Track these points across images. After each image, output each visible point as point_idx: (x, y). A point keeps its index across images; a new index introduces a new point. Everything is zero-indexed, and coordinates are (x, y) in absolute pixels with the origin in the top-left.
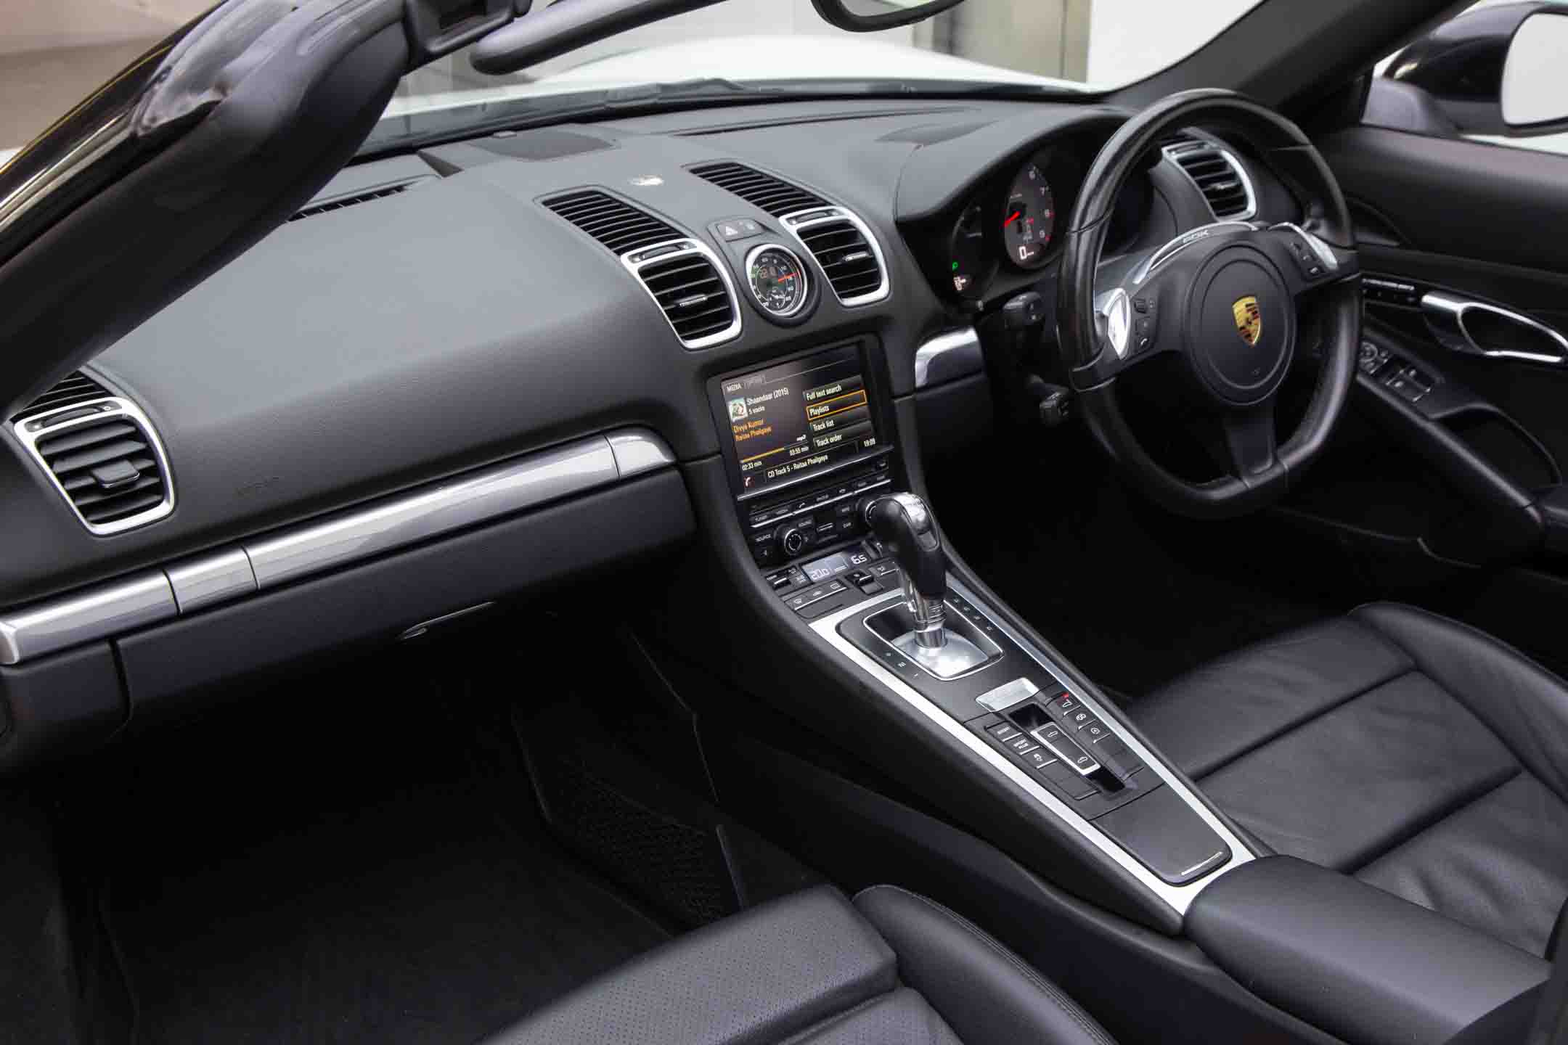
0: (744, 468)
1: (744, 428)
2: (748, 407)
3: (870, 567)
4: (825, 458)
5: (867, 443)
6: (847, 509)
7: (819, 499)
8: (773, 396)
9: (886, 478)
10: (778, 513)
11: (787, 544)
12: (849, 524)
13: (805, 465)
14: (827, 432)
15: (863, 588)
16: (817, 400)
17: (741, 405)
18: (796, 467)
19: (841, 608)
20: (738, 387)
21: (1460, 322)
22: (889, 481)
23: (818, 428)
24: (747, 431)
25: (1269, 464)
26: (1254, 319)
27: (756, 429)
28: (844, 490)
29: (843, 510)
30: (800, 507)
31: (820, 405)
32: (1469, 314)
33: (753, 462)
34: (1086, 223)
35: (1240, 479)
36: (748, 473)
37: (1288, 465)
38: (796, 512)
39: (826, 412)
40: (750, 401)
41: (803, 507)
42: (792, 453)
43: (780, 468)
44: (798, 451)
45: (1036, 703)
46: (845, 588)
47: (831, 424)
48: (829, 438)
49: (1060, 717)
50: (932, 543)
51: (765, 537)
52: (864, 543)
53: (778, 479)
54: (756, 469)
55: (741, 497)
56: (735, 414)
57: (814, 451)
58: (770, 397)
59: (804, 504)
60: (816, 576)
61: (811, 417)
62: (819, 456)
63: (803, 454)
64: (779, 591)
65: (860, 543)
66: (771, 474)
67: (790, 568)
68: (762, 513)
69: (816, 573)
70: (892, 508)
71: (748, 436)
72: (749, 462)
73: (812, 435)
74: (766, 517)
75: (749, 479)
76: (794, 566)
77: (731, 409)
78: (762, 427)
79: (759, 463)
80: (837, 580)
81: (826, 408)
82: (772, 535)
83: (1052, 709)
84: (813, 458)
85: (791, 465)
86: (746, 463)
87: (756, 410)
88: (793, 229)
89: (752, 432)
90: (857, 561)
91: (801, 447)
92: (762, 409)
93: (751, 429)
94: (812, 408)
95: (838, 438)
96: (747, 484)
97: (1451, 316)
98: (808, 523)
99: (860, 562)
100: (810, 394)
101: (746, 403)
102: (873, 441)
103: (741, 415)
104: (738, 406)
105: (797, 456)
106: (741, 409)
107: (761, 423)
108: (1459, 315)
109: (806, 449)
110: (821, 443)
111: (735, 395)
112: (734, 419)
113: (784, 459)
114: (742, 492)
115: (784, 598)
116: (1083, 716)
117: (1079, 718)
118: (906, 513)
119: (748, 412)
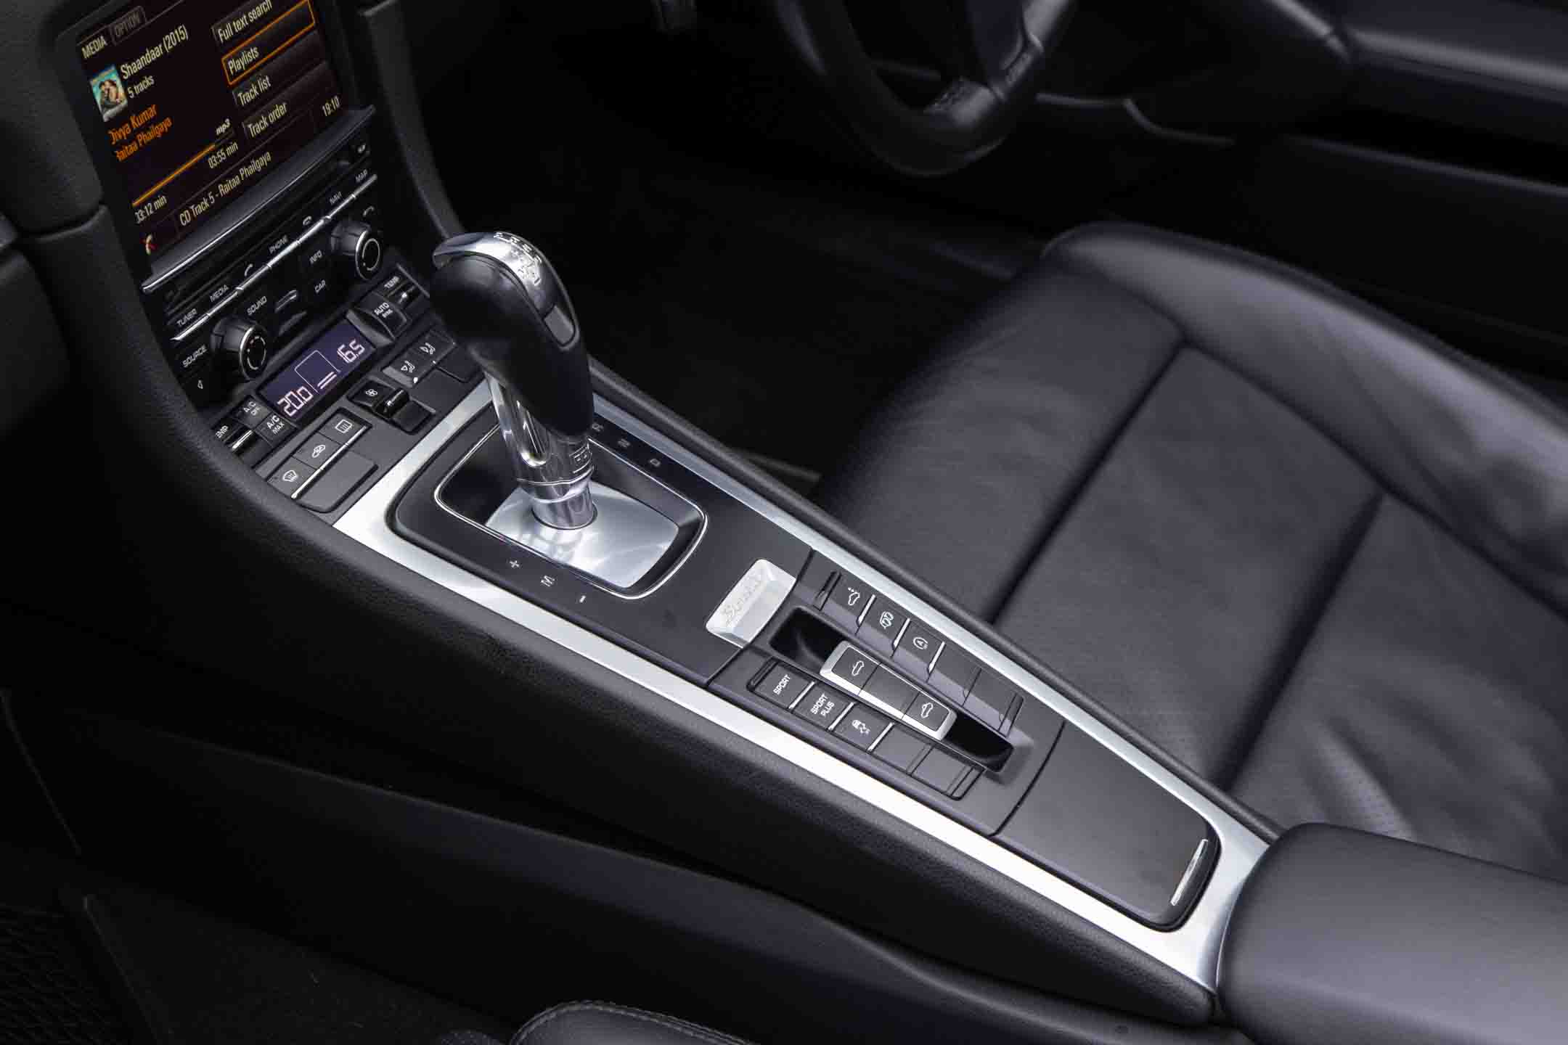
0: (140, 217)
1: (124, 131)
2: (126, 84)
3: (384, 368)
4: (266, 158)
5: (327, 109)
6: (319, 254)
7: (272, 249)
8: (163, 48)
10: (213, 298)
11: (245, 361)
12: (323, 283)
13: (235, 182)
14: (263, 102)
15: (395, 418)
16: (238, 38)
17: (113, 84)
18: (224, 189)
19: (376, 475)
20: (101, 43)
22: (374, 178)
23: (246, 97)
24: (132, 138)
25: (1019, 46)
27: (145, 128)
28: (310, 218)
29: (313, 259)
30: (246, 274)
31: (242, 50)
33: (153, 199)
35: (986, 85)
36: (147, 224)
37: (1039, 38)
38: (241, 288)
39: (255, 61)
40: (130, 69)
41: (251, 272)
42: (213, 163)
43: (197, 202)
44: (221, 155)
45: (804, 608)
46: (365, 428)
47: (265, 84)
48: (266, 116)
49: (854, 628)
50: (564, 328)
51: (197, 354)
52: (351, 316)
53: (201, 223)
54: (159, 213)
55: (150, 285)
56: (107, 106)
57: (249, 148)
58: (154, 54)
59: (251, 266)
60: (291, 409)
61: (232, 78)
62: (256, 157)
63: (232, 159)
64: (247, 461)
66: (185, 218)
67: (244, 402)
68: (185, 305)
69: (289, 402)
70: (476, 272)
71: (133, 148)
72: (145, 203)
73: (242, 114)
74: (194, 312)
75: (149, 238)
76: (248, 398)
77: (98, 98)
78: (155, 121)
79: (161, 201)
80: (342, 411)
81: (254, 53)
82: (208, 347)
83: (835, 614)
84: (247, 164)
85: (216, 191)
86: (141, 206)
87: (141, 87)
89: (142, 137)
90: (350, 356)
91: (225, 146)
92: (149, 81)
93: (140, 130)
94: (230, 59)
95: (281, 110)
96: (148, 250)
98: (263, 301)
99: (355, 357)
100: (224, 28)
101: (121, 75)
102: (336, 102)
103: (116, 104)
104: (107, 83)
105: (223, 166)
106: (113, 90)
107: (152, 112)
109: (233, 148)
110: (256, 129)
111: (99, 63)
112: (107, 115)
113: (201, 179)
114: (148, 274)
115: (264, 471)
116: (889, 616)
117: (883, 622)
118: (511, 276)
119: (127, 95)
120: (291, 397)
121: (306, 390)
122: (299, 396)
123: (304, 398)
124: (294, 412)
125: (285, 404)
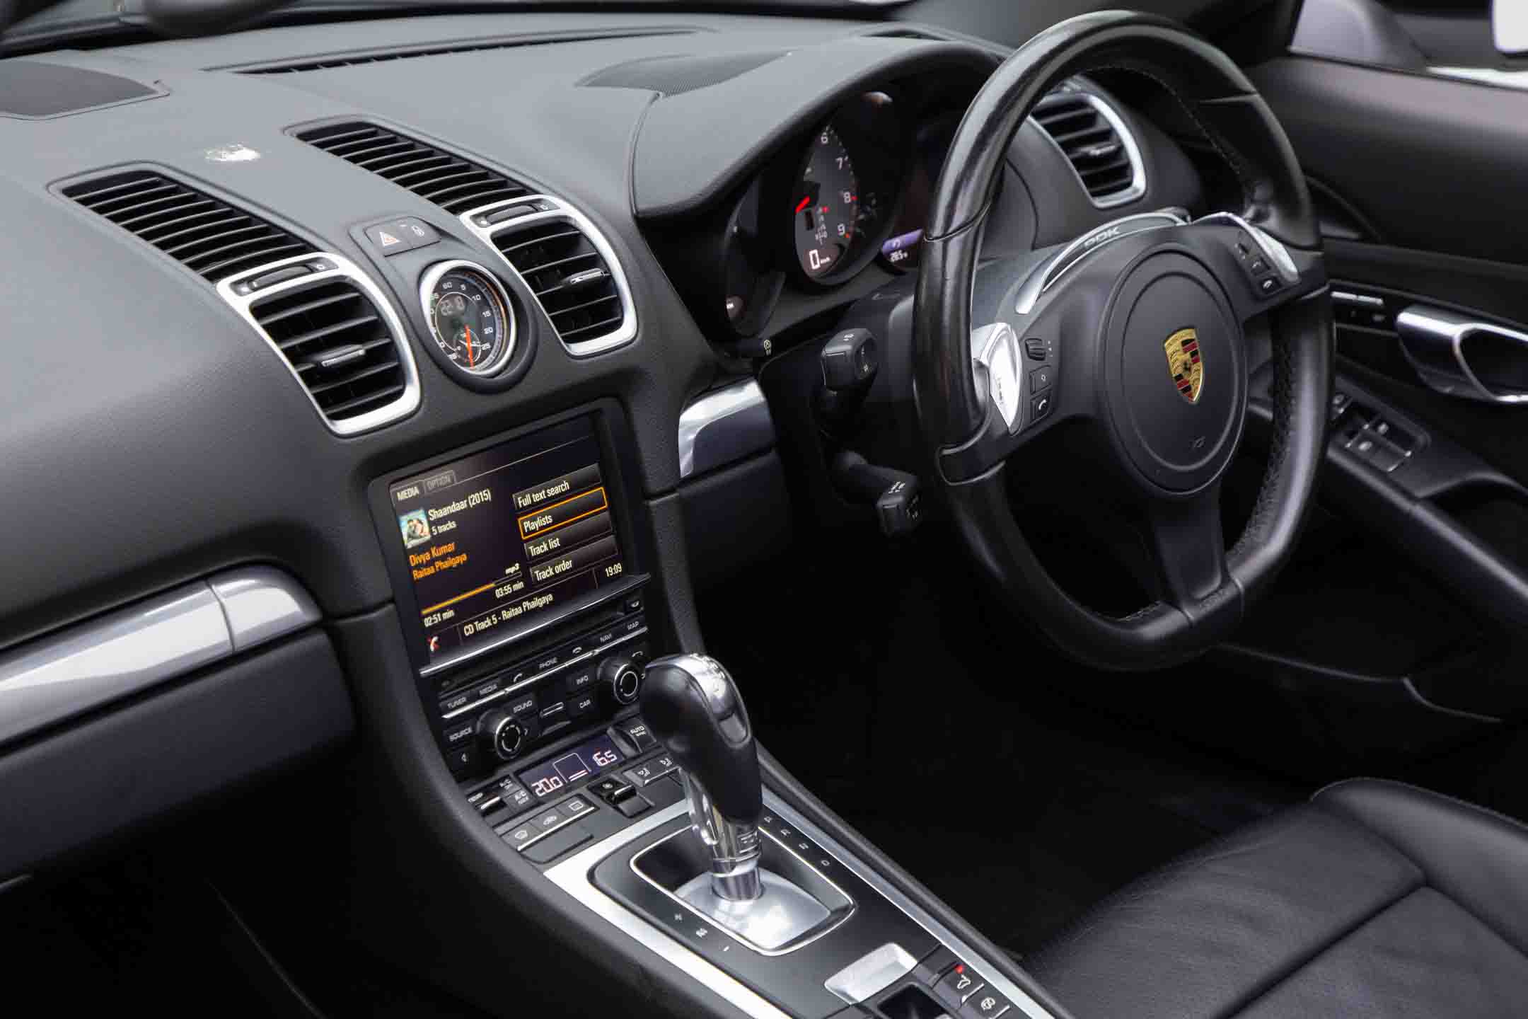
0: (428, 622)
1: (426, 557)
2: (431, 524)
3: (625, 771)
4: (550, 598)
5: (610, 571)
6: (585, 678)
7: (542, 666)
8: (468, 503)
9: (640, 626)
10: (482, 692)
11: (499, 741)
12: (588, 702)
13: (518, 611)
14: (551, 556)
15: (621, 806)
16: (535, 507)
17: (420, 522)
18: (506, 615)
19: (591, 842)
20: (414, 491)
21: (1457, 351)
22: (645, 629)
23: (536, 551)
24: (431, 563)
25: (1217, 582)
26: (1195, 361)
27: (443, 558)
28: (580, 648)
29: (580, 681)
30: (515, 680)
31: (538, 515)
32: (1470, 340)
33: (442, 611)
34: (955, 225)
35: (1180, 609)
36: (434, 629)
37: (1243, 583)
38: (509, 690)
39: (548, 526)
40: (435, 514)
41: (519, 680)
42: (499, 593)
43: (481, 620)
44: (508, 589)
45: (916, 985)
46: (592, 808)
47: (555, 543)
48: (553, 566)
49: (956, 1006)
51: (463, 733)
52: (610, 731)
53: (479, 637)
54: (444, 623)
55: (425, 671)
56: (411, 537)
57: (533, 588)
58: (462, 505)
59: (520, 675)
60: (541, 792)
61: (525, 534)
62: (540, 595)
63: (516, 594)
64: (489, 819)
65: (604, 732)
66: (469, 630)
67: (502, 779)
68: (458, 693)
69: (541, 786)
71: (430, 571)
72: (436, 612)
73: (529, 563)
74: (464, 699)
75: (435, 639)
76: (507, 777)
77: (405, 531)
78: (453, 555)
79: (449, 614)
80: (580, 796)
81: (548, 519)
82: (474, 729)
83: (941, 993)
84: (530, 599)
85: (498, 614)
86: (431, 614)
87: (443, 528)
88: (485, 233)
89: (438, 564)
90: (603, 761)
91: (513, 583)
92: (452, 525)
93: (437, 559)
94: (527, 520)
95: (566, 565)
96: (432, 648)
97: (1443, 344)
98: (529, 704)
99: (607, 762)
100: (524, 497)
101: (428, 517)
102: (618, 568)
103: (421, 537)
104: (415, 522)
105: (506, 598)
106: (419, 526)
107: (450, 547)
108: (1457, 341)
109: (519, 586)
110: (542, 575)
111: (411, 505)
112: (410, 544)
113: (487, 604)
114: (427, 663)
115: (500, 830)
116: (991, 1001)
117: (985, 1005)
118: (698, 688)
119: (431, 532)
120: (545, 783)
121: (558, 779)
122: (551, 783)
123: (555, 785)
124: (544, 793)
125: (537, 786)
